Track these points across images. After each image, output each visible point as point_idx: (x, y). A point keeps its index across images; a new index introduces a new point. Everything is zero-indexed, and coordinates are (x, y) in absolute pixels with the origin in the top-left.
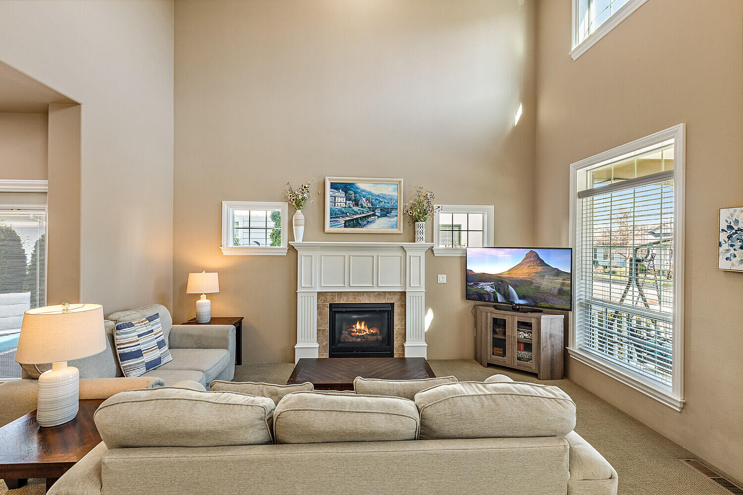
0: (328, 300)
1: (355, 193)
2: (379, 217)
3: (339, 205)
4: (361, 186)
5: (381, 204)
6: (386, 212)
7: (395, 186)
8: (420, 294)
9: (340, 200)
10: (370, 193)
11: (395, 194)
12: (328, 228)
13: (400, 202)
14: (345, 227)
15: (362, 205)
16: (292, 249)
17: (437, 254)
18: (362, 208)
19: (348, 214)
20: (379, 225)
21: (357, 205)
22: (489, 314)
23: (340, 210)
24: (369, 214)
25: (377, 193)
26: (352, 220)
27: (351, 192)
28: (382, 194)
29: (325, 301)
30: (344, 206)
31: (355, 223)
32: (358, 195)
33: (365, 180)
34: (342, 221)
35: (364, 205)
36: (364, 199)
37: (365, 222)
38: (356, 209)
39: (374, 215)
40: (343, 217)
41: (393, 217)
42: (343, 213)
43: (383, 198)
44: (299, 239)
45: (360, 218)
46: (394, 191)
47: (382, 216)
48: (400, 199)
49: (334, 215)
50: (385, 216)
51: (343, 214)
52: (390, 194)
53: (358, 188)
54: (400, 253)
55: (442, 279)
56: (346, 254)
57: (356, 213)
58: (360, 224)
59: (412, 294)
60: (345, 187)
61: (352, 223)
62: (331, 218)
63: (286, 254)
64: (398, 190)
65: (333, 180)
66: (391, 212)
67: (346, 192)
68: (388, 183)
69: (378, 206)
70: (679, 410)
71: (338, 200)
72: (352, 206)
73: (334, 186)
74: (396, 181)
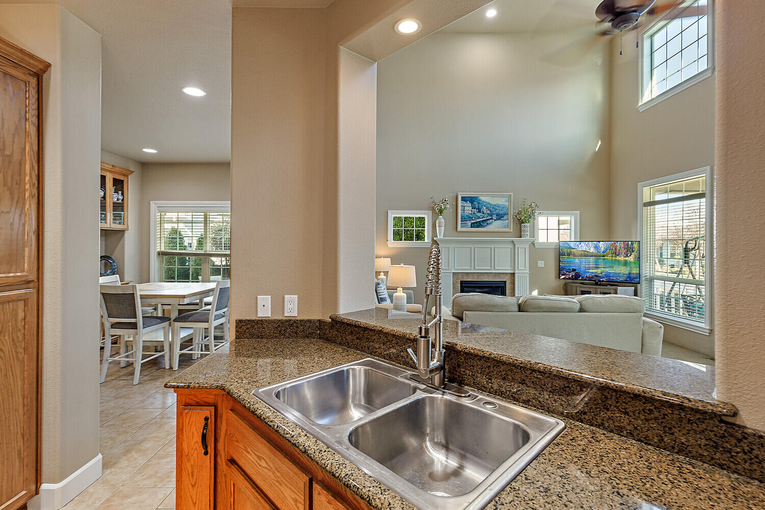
0: (460, 278)
1: (479, 203)
2: (495, 220)
3: (467, 212)
4: (483, 199)
5: (497, 211)
6: (500, 217)
7: (507, 198)
8: (525, 275)
9: (468, 208)
10: (489, 203)
11: (507, 204)
12: (459, 229)
13: (511, 210)
14: (471, 227)
15: (483, 212)
16: (435, 242)
17: (537, 246)
18: (483, 213)
19: (473, 218)
20: (495, 226)
21: (479, 212)
22: (578, 288)
23: (468, 216)
24: (488, 218)
25: (494, 203)
26: (476, 223)
27: (476, 203)
28: (498, 204)
29: (457, 279)
30: (471, 213)
31: (478, 225)
32: (480, 205)
33: (486, 195)
35: (485, 212)
36: (485, 208)
37: (486, 224)
38: (479, 214)
39: (492, 219)
40: (469, 220)
42: (470, 217)
43: (498, 207)
44: (440, 236)
45: (482, 221)
46: (506, 202)
47: (498, 219)
48: (511, 208)
49: (464, 219)
50: (500, 219)
52: (503, 204)
53: (481, 200)
54: (510, 246)
55: (541, 264)
56: (472, 246)
57: (479, 218)
58: (482, 226)
59: (519, 275)
60: (472, 200)
62: (462, 221)
64: (510, 201)
65: (463, 195)
66: (504, 217)
67: (472, 203)
68: (503, 196)
69: (494, 213)
70: (708, 334)
71: (466, 208)
72: (476, 212)
73: (464, 199)
74: (508, 195)
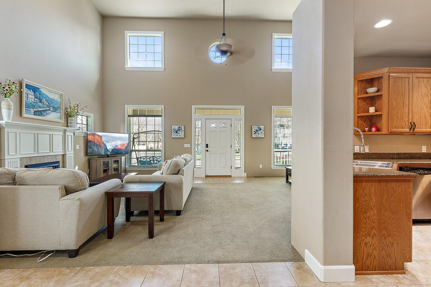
0: (24, 163)
1: (40, 94)
2: (52, 111)
3: (30, 100)
4: (43, 91)
5: (53, 104)
6: (55, 110)
7: (60, 96)
8: (72, 155)
10: (47, 96)
12: (25, 115)
13: (62, 105)
14: (34, 115)
15: (43, 102)
18: (43, 104)
19: (36, 107)
21: (41, 102)
23: (31, 103)
24: (47, 109)
25: (51, 97)
26: (38, 111)
27: (38, 93)
28: (53, 99)
30: (33, 101)
31: (40, 113)
32: (41, 96)
33: (47, 89)
34: (32, 111)
35: (45, 103)
36: (44, 99)
37: (45, 114)
38: (40, 104)
39: (49, 110)
40: (33, 108)
42: (33, 105)
43: (54, 101)
45: (43, 110)
49: (28, 106)
50: (55, 111)
54: (63, 133)
56: (36, 132)
57: (40, 107)
58: (42, 115)
59: (68, 155)
60: (34, 89)
61: (38, 113)
62: (26, 108)
64: (61, 99)
65: (27, 82)
66: (57, 110)
67: (35, 92)
69: (51, 105)
71: (30, 96)
72: (38, 102)
73: (28, 87)
74: (60, 93)
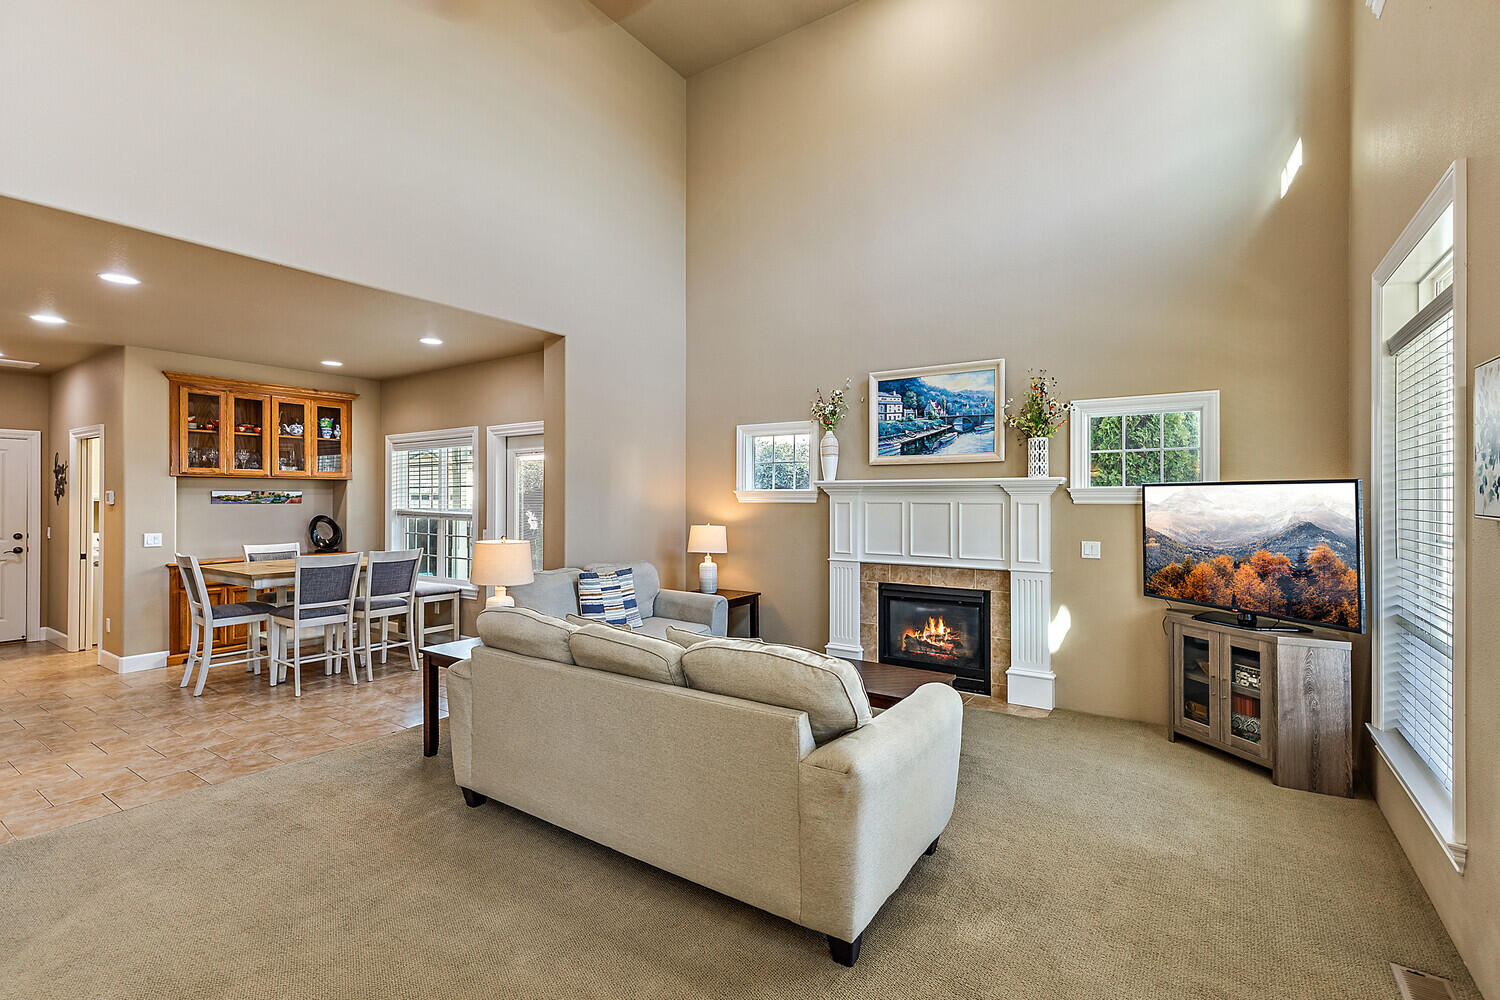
0: (876, 577)
1: (919, 394)
2: (960, 433)
3: (892, 418)
4: (929, 381)
5: (964, 410)
6: (973, 424)
7: (990, 375)
8: (1038, 577)
9: (893, 408)
10: (943, 392)
11: (990, 388)
12: (874, 457)
13: (999, 403)
14: (903, 453)
15: (930, 413)
16: (822, 493)
17: (1078, 498)
18: (930, 418)
19: (907, 432)
21: (921, 415)
22: (1177, 627)
23: (894, 427)
24: (943, 429)
25: (957, 390)
26: (914, 442)
27: (912, 394)
28: (966, 391)
29: (872, 578)
30: (900, 419)
31: (920, 447)
32: (922, 398)
33: (935, 371)
34: (897, 444)
35: (934, 414)
36: (933, 404)
37: (936, 444)
38: (919, 421)
39: (951, 430)
40: (898, 437)
41: (987, 431)
42: (898, 430)
43: (968, 397)
44: (830, 477)
45: (927, 437)
46: (989, 383)
47: (966, 430)
48: (999, 398)
49: (885, 435)
50: (972, 430)
51: (899, 432)
52: (980, 389)
53: (923, 386)
54: (1000, 499)
55: (1091, 550)
56: (904, 500)
57: (921, 429)
58: (928, 449)
59: (1022, 576)
60: (902, 386)
61: (914, 446)
62: (880, 440)
63: (815, 501)
64: (996, 381)
65: (881, 376)
66: (982, 423)
67: (903, 395)
68: (977, 371)
69: (958, 414)
71: (891, 409)
72: (913, 417)
73: (884, 387)
74: (991, 365)
